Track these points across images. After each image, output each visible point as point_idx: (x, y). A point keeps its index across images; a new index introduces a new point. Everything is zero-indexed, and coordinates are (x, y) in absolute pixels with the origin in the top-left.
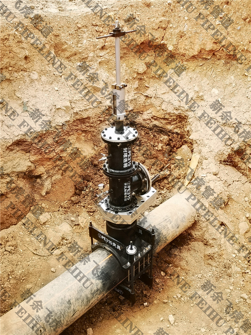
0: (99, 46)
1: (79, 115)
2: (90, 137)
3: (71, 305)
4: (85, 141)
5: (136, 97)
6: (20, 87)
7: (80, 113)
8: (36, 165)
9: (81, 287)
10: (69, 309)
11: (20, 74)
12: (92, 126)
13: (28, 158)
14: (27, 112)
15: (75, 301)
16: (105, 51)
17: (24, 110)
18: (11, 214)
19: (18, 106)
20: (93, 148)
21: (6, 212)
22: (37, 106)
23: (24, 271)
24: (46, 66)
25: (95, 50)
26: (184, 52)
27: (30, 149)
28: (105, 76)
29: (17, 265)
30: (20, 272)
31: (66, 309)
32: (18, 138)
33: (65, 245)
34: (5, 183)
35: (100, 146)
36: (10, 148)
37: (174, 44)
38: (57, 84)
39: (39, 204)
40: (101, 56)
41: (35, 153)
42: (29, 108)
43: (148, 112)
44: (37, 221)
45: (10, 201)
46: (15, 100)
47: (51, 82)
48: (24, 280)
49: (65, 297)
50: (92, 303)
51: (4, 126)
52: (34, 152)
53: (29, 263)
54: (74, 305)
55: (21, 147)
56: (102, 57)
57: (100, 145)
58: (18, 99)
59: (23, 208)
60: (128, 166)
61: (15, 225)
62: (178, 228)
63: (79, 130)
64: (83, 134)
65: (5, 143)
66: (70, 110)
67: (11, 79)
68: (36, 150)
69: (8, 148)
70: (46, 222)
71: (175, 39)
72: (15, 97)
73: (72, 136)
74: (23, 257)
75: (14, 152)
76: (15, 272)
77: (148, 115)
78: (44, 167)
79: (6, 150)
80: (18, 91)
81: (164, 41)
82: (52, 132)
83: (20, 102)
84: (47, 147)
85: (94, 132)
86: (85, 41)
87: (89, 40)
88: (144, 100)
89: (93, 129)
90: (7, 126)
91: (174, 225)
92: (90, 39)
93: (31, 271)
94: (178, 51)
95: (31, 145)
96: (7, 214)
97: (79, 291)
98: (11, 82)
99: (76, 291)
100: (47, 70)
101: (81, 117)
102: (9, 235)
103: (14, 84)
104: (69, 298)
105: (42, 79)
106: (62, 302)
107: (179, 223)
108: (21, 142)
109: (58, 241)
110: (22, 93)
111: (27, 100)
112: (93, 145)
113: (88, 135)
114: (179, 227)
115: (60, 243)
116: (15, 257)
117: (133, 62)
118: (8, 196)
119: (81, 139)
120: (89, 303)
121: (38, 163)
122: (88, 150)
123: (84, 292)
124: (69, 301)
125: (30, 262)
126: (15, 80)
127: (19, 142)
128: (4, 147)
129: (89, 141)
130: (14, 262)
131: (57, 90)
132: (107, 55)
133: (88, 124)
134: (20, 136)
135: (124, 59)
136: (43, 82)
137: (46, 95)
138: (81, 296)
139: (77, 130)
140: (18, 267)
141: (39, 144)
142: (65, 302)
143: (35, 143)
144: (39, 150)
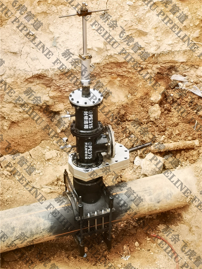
1: (114, 58)
2: (127, 82)
3: (14, 232)
4: (120, 86)
6: (55, 21)
7: (115, 56)
8: (55, 101)
9: (28, 221)
10: (11, 234)
11: (58, 8)
12: (129, 72)
13: (47, 92)
14: (56, 47)
15: (19, 230)
17: (53, 45)
18: (18, 142)
19: (49, 40)
20: (127, 97)
21: (15, 139)
22: (66, 43)
23: (12, 197)
27: (50, 84)
29: (8, 189)
30: (8, 196)
31: (9, 233)
32: (39, 72)
33: (59, 186)
34: (18, 112)
35: (135, 96)
36: (29, 80)
39: (51, 139)
42: (58, 44)
44: (43, 155)
45: (21, 130)
46: (47, 34)
48: (8, 204)
49: (11, 223)
50: (36, 238)
51: (28, 58)
52: (54, 88)
53: (19, 191)
54: (17, 233)
55: (42, 81)
57: (135, 94)
58: (50, 32)
59: (33, 140)
60: (89, 128)
61: (22, 153)
62: (158, 202)
63: (114, 73)
64: (119, 79)
65: (24, 75)
66: (104, 51)
67: (48, 12)
68: (56, 87)
69: (27, 80)
70: (50, 159)
72: (48, 31)
73: (104, 78)
74: (16, 184)
75: (33, 84)
76: (4, 195)
78: (65, 104)
79: (25, 81)
80: (52, 25)
82: (77, 72)
83: (51, 36)
84: (68, 86)
85: (132, 78)
89: (131, 75)
90: (31, 59)
91: (153, 199)
93: (17, 198)
95: (52, 81)
96: (15, 142)
97: (26, 223)
98: (47, 15)
99: (23, 222)
101: (116, 60)
102: (12, 161)
103: (50, 17)
104: (15, 225)
106: (7, 226)
107: (161, 199)
108: (42, 76)
109: (52, 180)
110: (55, 27)
111: (58, 36)
112: (128, 92)
113: (124, 81)
114: (160, 203)
115: (53, 183)
116: (9, 182)
118: (20, 125)
119: (114, 83)
120: (33, 237)
121: (58, 100)
122: (119, 97)
123: (30, 225)
124: (14, 228)
125: (21, 190)
126: (52, 14)
127: (40, 76)
128: (23, 78)
129: (124, 86)
130: (6, 186)
131: (94, 29)
133: (125, 69)
134: (41, 71)
135: (187, 2)
138: (26, 228)
139: (111, 73)
140: (9, 192)
141: (60, 82)
142: (10, 228)
143: (56, 80)
144: (59, 87)
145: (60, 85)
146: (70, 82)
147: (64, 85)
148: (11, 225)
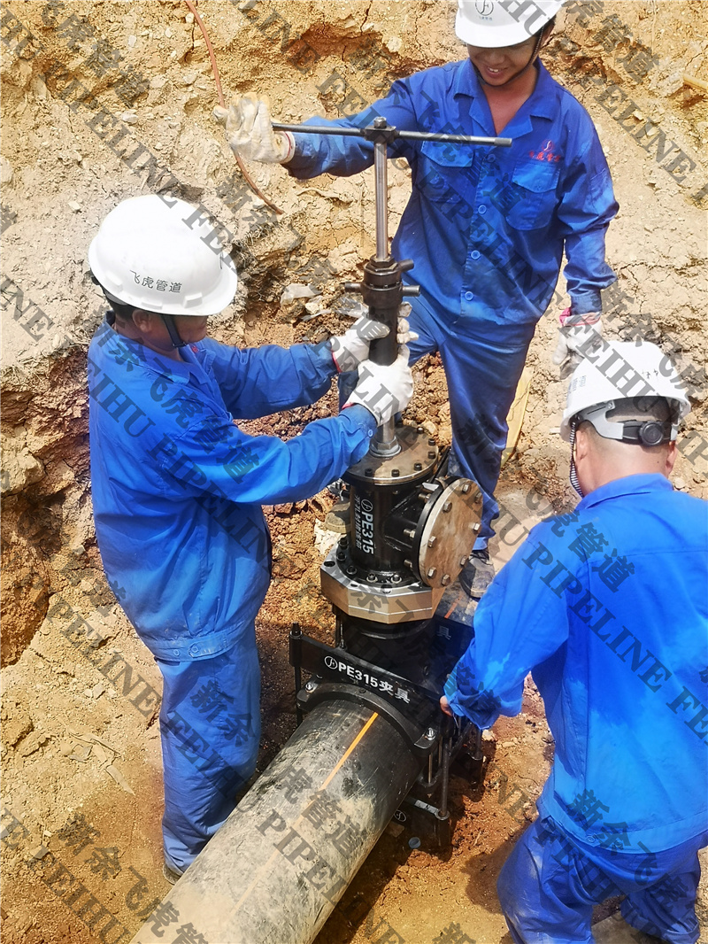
0: (177, 53)
3: (307, 892)
5: (304, 204)
8: (46, 462)
10: (304, 905)
13: (23, 443)
16: (195, 67)
24: (31, 134)
25: (166, 65)
26: (439, 56)
27: (26, 413)
28: (209, 149)
31: (298, 906)
37: (405, 30)
38: (72, 190)
39: (70, 583)
40: (188, 85)
41: (44, 424)
43: (345, 248)
47: (54, 184)
52: (41, 422)
56: (190, 88)
61: (12, 662)
68: (45, 416)
71: (407, 16)
77: (344, 257)
78: (71, 463)
81: (372, 24)
84: (76, 401)
86: (132, 39)
87: (143, 34)
88: (327, 213)
92: (146, 32)
94: (419, 54)
95: (30, 400)
100: (36, 145)
104: (299, 871)
105: (24, 180)
106: (282, 888)
117: (282, 95)
121: (53, 457)
124: (300, 880)
131: (78, 211)
132: (205, 77)
135: (254, 89)
136: (32, 190)
137: (48, 230)
140: (62, 795)
141: (54, 394)
142: (291, 887)
143: (42, 394)
144: (55, 413)
145: (59, 405)
146: (78, 388)
147: (67, 400)
148: (289, 874)
